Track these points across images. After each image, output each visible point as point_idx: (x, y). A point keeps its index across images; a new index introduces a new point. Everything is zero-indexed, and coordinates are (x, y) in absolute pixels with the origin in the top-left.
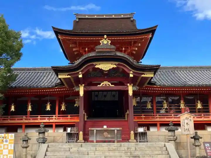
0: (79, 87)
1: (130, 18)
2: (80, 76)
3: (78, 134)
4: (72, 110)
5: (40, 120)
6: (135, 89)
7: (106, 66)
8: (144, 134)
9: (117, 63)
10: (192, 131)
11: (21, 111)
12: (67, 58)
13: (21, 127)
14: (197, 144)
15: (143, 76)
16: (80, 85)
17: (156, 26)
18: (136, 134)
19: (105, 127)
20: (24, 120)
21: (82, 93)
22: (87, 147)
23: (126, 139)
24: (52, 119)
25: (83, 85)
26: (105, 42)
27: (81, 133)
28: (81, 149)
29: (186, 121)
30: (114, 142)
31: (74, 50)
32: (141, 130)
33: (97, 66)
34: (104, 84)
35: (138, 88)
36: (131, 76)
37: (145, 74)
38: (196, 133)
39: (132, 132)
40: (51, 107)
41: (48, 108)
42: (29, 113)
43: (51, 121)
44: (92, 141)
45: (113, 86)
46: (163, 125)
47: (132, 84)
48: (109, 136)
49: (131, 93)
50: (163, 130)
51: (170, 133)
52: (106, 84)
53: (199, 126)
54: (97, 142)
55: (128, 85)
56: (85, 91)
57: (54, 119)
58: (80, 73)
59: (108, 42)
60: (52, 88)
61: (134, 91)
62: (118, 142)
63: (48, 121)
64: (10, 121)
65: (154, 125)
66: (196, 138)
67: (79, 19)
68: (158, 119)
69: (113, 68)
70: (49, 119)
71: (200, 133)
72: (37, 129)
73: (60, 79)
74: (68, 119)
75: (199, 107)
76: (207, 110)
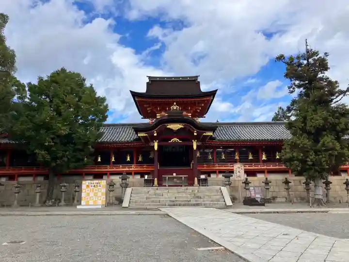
0: (154, 142)
1: (195, 80)
2: (155, 135)
3: (154, 180)
4: (148, 161)
5: (121, 168)
6: (199, 144)
7: (175, 127)
8: (205, 180)
9: (184, 124)
10: (244, 176)
11: (106, 161)
12: (141, 114)
13: (106, 174)
14: (247, 188)
15: (204, 134)
17: (217, 90)
18: (199, 180)
19: (174, 174)
20: (109, 169)
21: (156, 148)
22: (161, 190)
23: (192, 184)
24: (131, 168)
25: (157, 141)
26: (175, 108)
27: (156, 179)
28: (158, 192)
29: (238, 170)
30: (181, 186)
31: (148, 109)
32: (203, 177)
33: (168, 127)
34: (173, 140)
35: (201, 143)
36: (195, 134)
37: (206, 133)
38: (247, 179)
39: (196, 179)
40: (130, 159)
41: (128, 159)
42: (111, 163)
43: (130, 169)
44: (165, 186)
45: (181, 141)
46: (221, 172)
47: (196, 141)
48: (178, 181)
49: (195, 147)
50: (220, 176)
51: (227, 179)
52: (175, 140)
53: (249, 173)
54: (169, 186)
55: (193, 141)
56: (158, 146)
57: (133, 168)
58: (155, 132)
59: (177, 108)
60: (131, 142)
61: (197, 146)
62: (185, 186)
63: (128, 169)
64: (96, 170)
65: (214, 172)
66: (246, 183)
67: (152, 81)
68: (217, 167)
69: (181, 128)
71: (250, 179)
72: (121, 176)
73: (139, 137)
74: (145, 168)
75: (251, 158)
76: (257, 160)
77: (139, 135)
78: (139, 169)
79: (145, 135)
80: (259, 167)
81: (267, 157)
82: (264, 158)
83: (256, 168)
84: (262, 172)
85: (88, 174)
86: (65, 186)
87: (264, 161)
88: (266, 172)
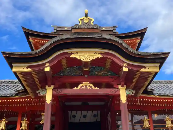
1: (112, 31)
2: (47, 69)
6: (130, 93)
7: (86, 56)
9: (103, 51)
15: (143, 70)
16: (47, 87)
34: (83, 86)
35: (134, 91)
37: (145, 68)
45: (97, 88)
47: (125, 87)
52: (86, 86)
55: (120, 87)
58: (47, 64)
73: (15, 73)
77: (14, 70)
79: (26, 70)
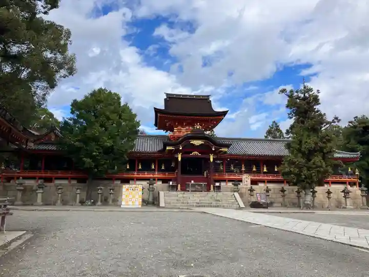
0: (178, 155)
1: (207, 99)
2: (181, 148)
3: (177, 186)
4: (169, 169)
6: (214, 157)
7: (197, 143)
8: (219, 187)
9: (205, 141)
10: (249, 186)
11: (133, 169)
13: (133, 179)
14: (252, 194)
15: (220, 150)
18: (214, 187)
19: (192, 182)
20: (136, 175)
21: (180, 159)
22: (187, 194)
23: (209, 190)
25: (181, 154)
26: (198, 127)
27: (179, 185)
28: (184, 195)
29: (246, 179)
30: (202, 191)
32: (217, 184)
33: (191, 142)
34: (194, 153)
35: (216, 156)
36: (213, 149)
37: (222, 149)
38: (252, 187)
39: (212, 186)
41: (153, 168)
43: (154, 176)
44: (189, 191)
45: (200, 155)
46: (230, 181)
47: (213, 154)
48: (199, 188)
49: (211, 160)
50: (230, 184)
51: (235, 187)
52: (196, 153)
53: (254, 182)
54: (192, 191)
55: (211, 155)
56: (182, 158)
57: (157, 175)
58: (181, 146)
59: (200, 127)
61: (213, 159)
62: (205, 191)
63: (152, 176)
64: (125, 176)
65: (224, 181)
66: (251, 190)
67: (169, 98)
68: (227, 177)
69: (202, 144)
70: (153, 175)
71: (254, 187)
72: (148, 182)
74: (167, 175)
75: (254, 169)
76: (259, 171)
77: (167, 148)
78: (161, 176)
79: (172, 148)
80: (261, 178)
81: (267, 169)
82: (265, 170)
83: (258, 178)
84: (263, 181)
85: (118, 179)
86: (101, 189)
87: (265, 173)
88: (266, 182)
